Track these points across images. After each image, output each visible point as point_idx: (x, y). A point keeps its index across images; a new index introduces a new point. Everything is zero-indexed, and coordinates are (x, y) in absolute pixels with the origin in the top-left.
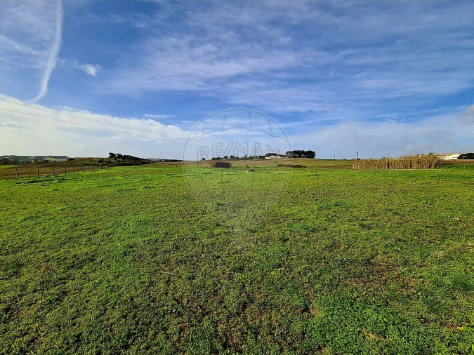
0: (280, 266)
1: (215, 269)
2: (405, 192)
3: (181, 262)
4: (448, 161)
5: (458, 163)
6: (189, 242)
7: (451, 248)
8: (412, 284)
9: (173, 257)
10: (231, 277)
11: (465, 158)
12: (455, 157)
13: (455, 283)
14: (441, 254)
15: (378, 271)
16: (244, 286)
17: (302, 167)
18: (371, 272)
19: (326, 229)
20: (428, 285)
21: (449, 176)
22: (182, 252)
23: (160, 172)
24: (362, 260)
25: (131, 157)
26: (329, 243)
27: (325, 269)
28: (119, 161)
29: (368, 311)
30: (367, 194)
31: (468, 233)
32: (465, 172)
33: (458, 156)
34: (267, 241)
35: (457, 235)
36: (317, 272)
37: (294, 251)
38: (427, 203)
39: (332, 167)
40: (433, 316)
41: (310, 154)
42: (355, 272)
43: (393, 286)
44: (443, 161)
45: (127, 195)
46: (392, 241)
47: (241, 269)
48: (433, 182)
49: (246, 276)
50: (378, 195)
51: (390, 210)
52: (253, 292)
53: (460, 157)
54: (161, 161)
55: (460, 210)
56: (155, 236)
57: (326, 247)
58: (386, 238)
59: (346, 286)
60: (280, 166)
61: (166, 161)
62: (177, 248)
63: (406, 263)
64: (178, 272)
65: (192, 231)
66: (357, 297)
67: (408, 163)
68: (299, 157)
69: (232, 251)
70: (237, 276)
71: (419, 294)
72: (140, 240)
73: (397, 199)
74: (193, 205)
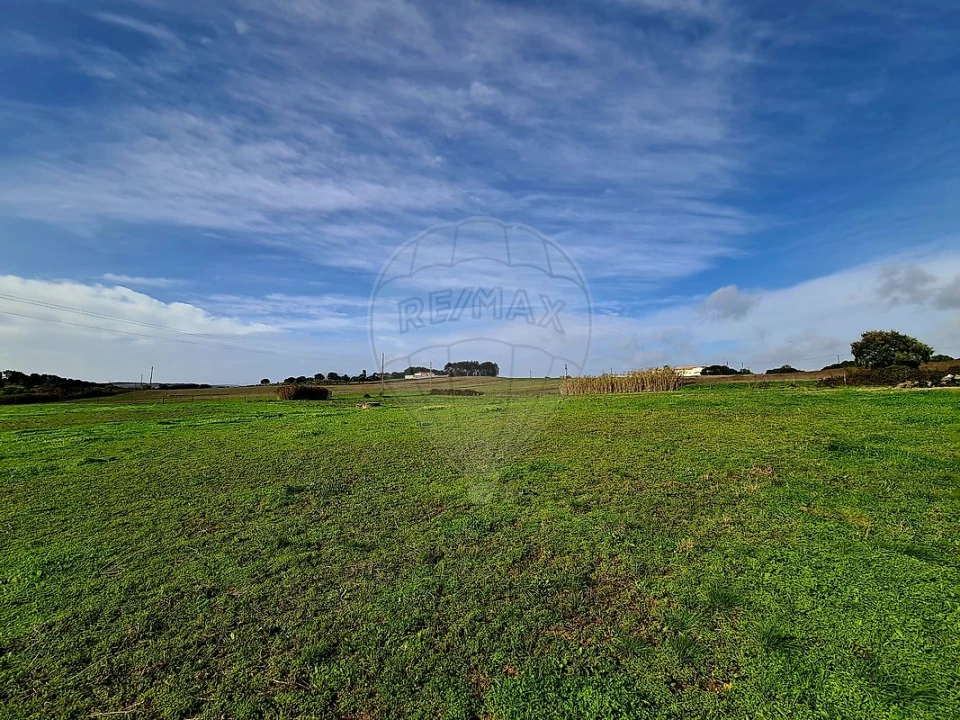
0: (421, 624)
1: (262, 667)
2: (636, 434)
3: (164, 667)
4: (691, 378)
5: (703, 381)
6: (200, 602)
7: (703, 531)
8: (654, 612)
9: (141, 657)
10: (302, 682)
11: (710, 374)
12: (696, 372)
13: (713, 595)
14: (690, 543)
15: (602, 596)
16: (335, 698)
17: (476, 393)
18: (591, 603)
19: (514, 521)
20: (677, 610)
21: (692, 403)
22: (173, 635)
23: (144, 416)
24: (576, 579)
25: (55, 379)
26: (518, 551)
27: (511, 613)
28: (10, 391)
29: (586, 694)
30: (582, 443)
31: (722, 500)
32: (711, 396)
33: (700, 370)
34: (396, 569)
35: (709, 506)
36: (496, 624)
37: (453, 582)
38: (666, 452)
39: (528, 392)
40: (688, 672)
41: (490, 369)
42: (564, 608)
43: (625, 624)
44: (684, 379)
45: (19, 486)
46: (620, 530)
47: (328, 655)
48: (673, 414)
49: (342, 667)
50: (597, 443)
51: (617, 471)
52: (354, 711)
53: (704, 372)
54: (148, 387)
55: (709, 460)
56: (89, 604)
57: (514, 562)
58: (612, 526)
59: (550, 641)
60: (434, 392)
61: (164, 387)
62: (159, 627)
63: (643, 571)
64: (149, 700)
65: (211, 570)
66: (569, 663)
67: (639, 382)
68: (470, 374)
69: (313, 607)
70: (319, 674)
71: (665, 629)
72: (36, 623)
73: (626, 447)
74: (222, 497)
